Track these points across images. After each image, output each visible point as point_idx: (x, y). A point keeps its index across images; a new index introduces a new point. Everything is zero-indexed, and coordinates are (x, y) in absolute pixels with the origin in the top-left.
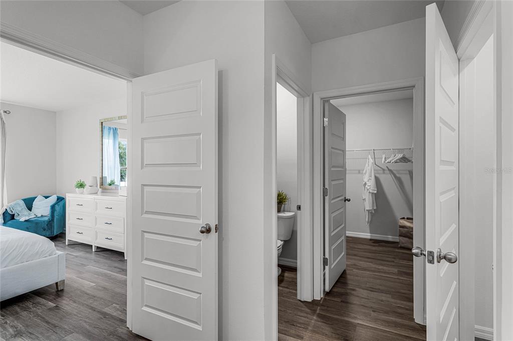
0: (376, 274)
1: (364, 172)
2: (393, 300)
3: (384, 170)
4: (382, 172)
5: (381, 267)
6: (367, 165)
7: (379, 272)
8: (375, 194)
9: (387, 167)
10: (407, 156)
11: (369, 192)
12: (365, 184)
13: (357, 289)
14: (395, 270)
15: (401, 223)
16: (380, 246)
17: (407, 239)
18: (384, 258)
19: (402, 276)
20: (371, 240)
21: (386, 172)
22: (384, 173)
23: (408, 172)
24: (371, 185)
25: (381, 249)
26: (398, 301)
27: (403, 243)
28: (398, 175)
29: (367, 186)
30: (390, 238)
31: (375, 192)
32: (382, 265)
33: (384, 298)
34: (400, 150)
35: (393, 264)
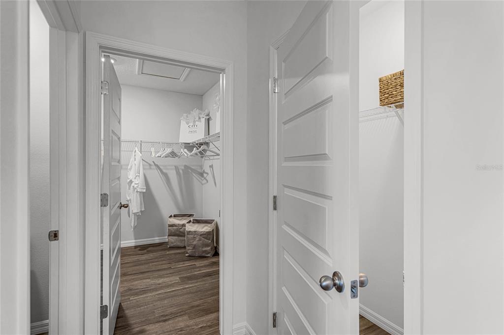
0: (160, 292)
1: (129, 167)
2: (191, 322)
3: (150, 165)
4: (148, 167)
5: (161, 281)
6: (132, 159)
7: (161, 288)
8: (143, 193)
9: (153, 162)
10: (175, 151)
11: (137, 191)
12: (131, 182)
13: (147, 328)
14: (176, 279)
15: (170, 222)
16: (149, 252)
17: (176, 237)
18: (160, 267)
19: (187, 284)
20: (136, 247)
21: (152, 167)
22: (151, 168)
23: (174, 167)
24: (138, 183)
25: (151, 255)
26: (198, 320)
27: (172, 243)
28: (164, 171)
29: (133, 184)
30: (157, 240)
31: (145, 191)
32: (161, 277)
33: (182, 325)
34: (169, 144)
35: (171, 271)
